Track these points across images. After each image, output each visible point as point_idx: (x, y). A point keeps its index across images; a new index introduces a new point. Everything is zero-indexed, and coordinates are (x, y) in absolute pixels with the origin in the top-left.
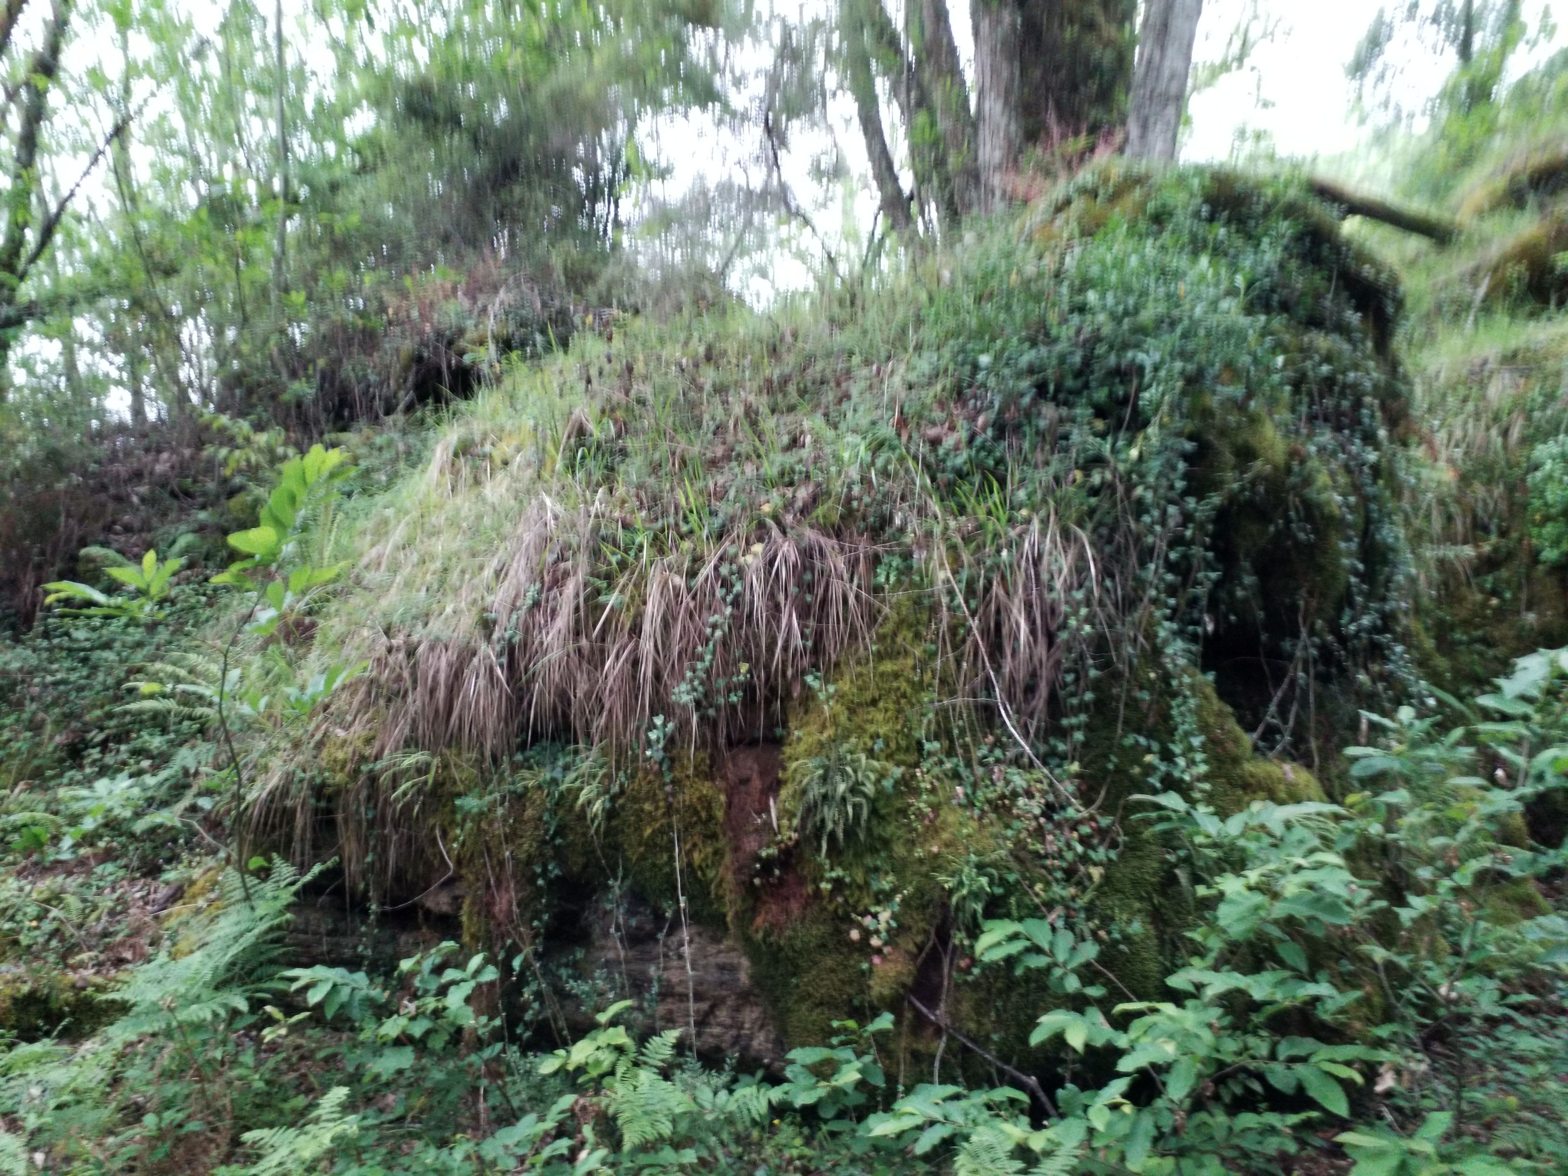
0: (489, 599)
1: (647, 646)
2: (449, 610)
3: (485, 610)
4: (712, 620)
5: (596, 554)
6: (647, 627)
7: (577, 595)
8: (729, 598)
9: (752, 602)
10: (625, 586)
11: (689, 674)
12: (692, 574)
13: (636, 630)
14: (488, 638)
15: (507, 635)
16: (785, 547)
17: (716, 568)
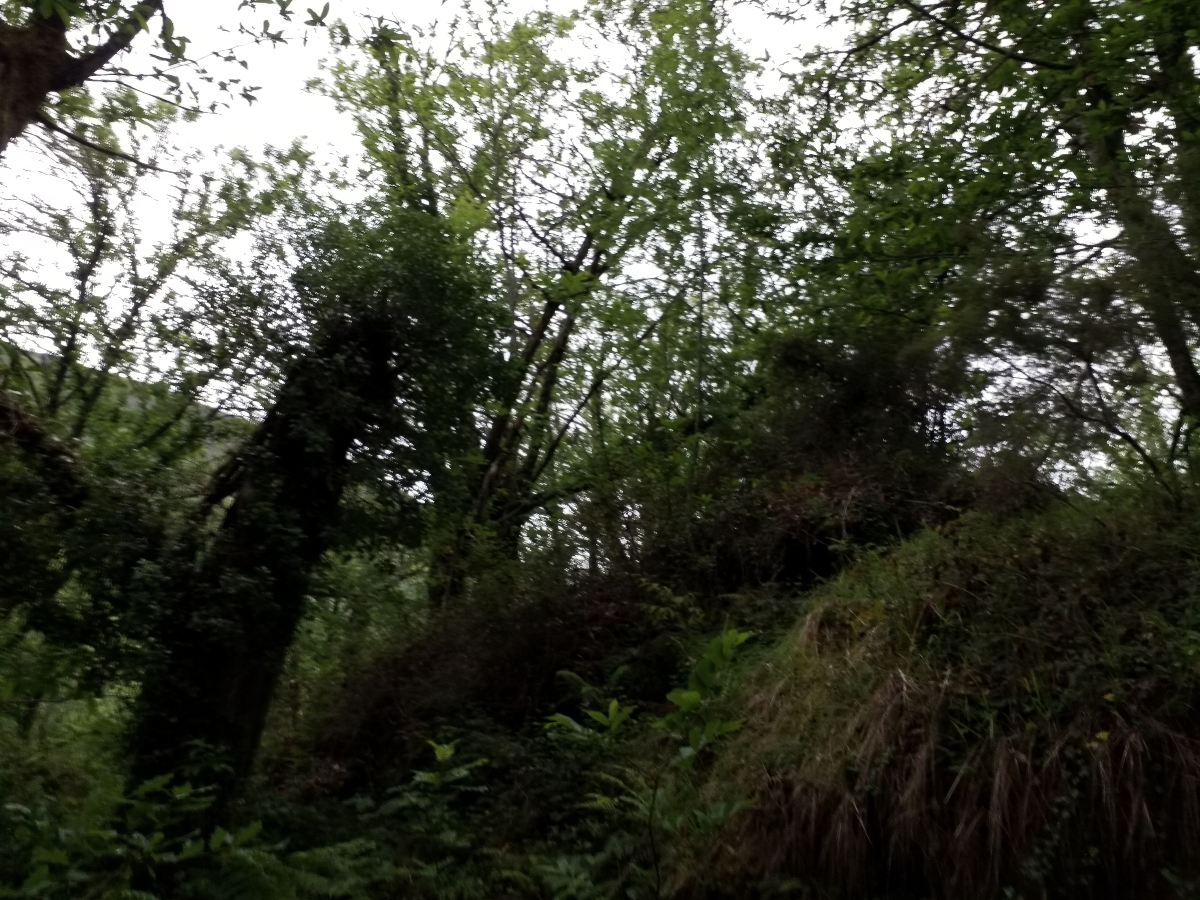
0: (853, 753)
1: (995, 818)
2: (818, 758)
3: (848, 763)
4: (1059, 800)
5: (945, 725)
6: (995, 800)
7: (929, 761)
8: (1075, 781)
9: (1100, 789)
10: (973, 759)
11: (1037, 850)
12: (1038, 753)
13: (984, 801)
14: (851, 789)
15: (867, 788)
16: (1133, 737)
17: (1061, 751)
